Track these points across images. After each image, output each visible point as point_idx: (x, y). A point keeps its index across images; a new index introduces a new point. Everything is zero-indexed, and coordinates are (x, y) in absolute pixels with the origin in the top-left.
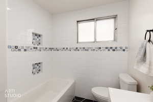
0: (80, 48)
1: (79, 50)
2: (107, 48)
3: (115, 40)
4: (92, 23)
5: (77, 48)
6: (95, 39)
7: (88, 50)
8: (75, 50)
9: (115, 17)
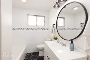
0: (30, 28)
1: (29, 29)
2: (42, 29)
3: (44, 26)
4: (35, 17)
5: (28, 28)
6: (37, 25)
7: (34, 29)
8: (27, 29)
9: (44, 17)
